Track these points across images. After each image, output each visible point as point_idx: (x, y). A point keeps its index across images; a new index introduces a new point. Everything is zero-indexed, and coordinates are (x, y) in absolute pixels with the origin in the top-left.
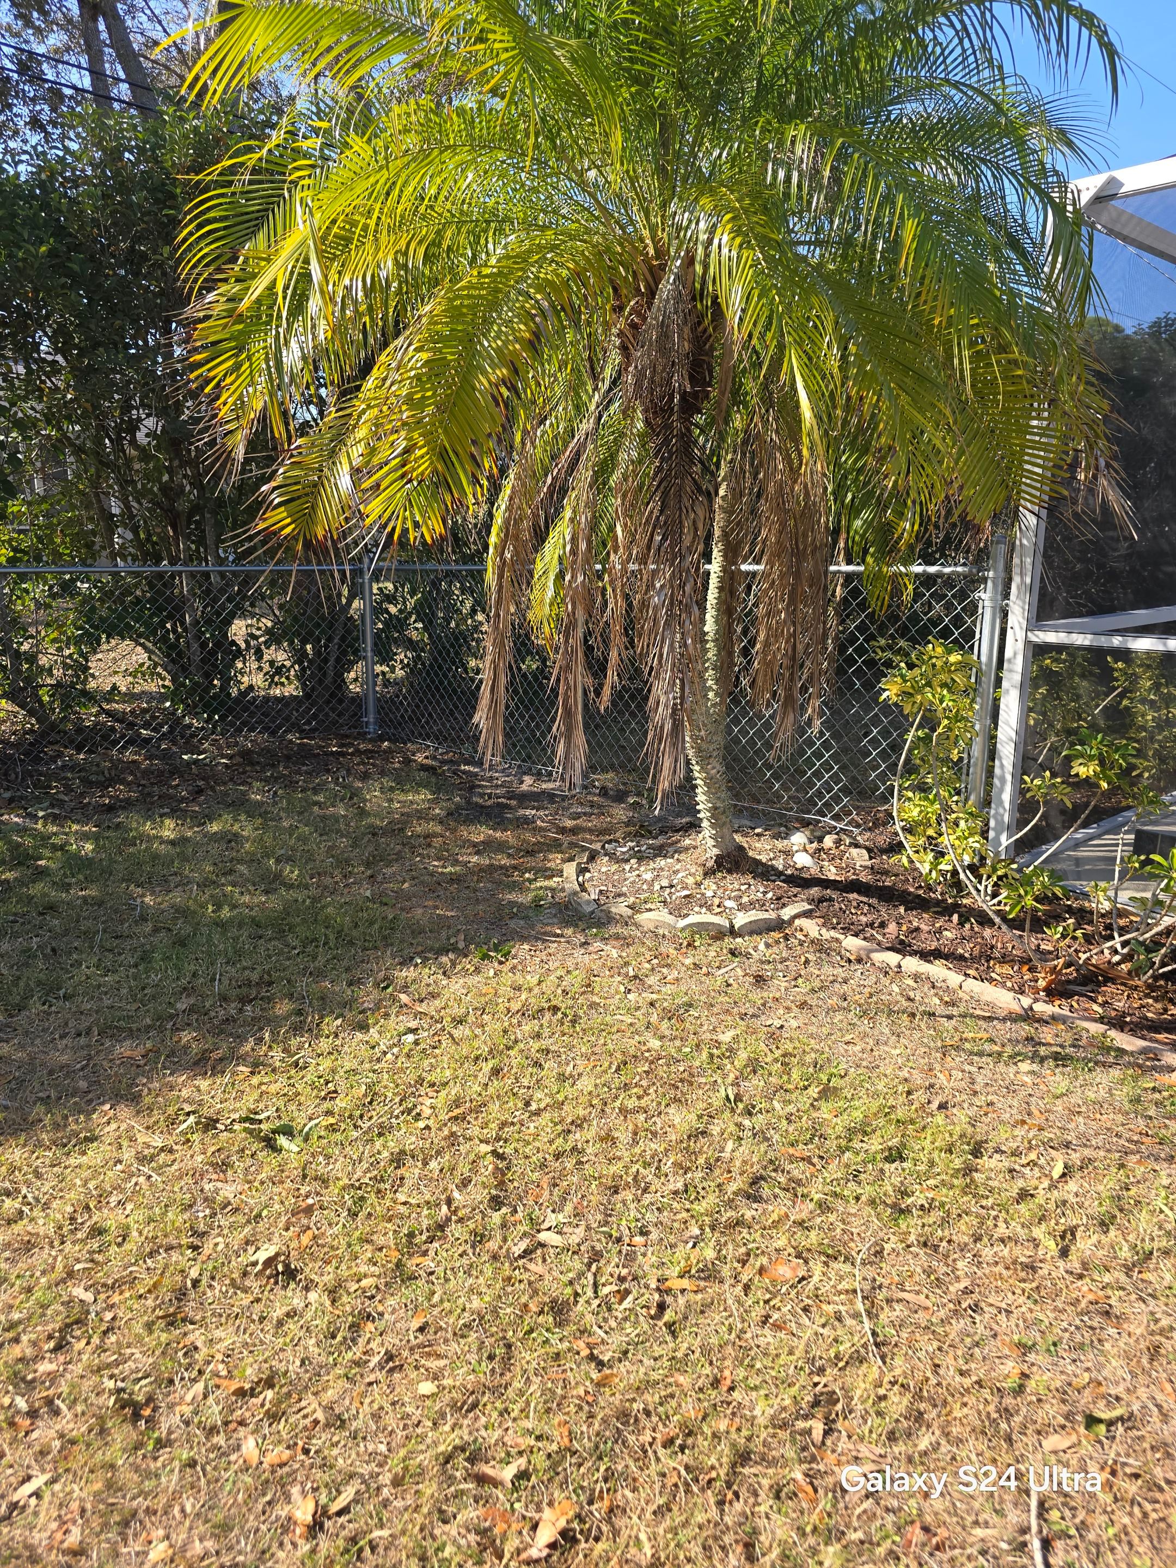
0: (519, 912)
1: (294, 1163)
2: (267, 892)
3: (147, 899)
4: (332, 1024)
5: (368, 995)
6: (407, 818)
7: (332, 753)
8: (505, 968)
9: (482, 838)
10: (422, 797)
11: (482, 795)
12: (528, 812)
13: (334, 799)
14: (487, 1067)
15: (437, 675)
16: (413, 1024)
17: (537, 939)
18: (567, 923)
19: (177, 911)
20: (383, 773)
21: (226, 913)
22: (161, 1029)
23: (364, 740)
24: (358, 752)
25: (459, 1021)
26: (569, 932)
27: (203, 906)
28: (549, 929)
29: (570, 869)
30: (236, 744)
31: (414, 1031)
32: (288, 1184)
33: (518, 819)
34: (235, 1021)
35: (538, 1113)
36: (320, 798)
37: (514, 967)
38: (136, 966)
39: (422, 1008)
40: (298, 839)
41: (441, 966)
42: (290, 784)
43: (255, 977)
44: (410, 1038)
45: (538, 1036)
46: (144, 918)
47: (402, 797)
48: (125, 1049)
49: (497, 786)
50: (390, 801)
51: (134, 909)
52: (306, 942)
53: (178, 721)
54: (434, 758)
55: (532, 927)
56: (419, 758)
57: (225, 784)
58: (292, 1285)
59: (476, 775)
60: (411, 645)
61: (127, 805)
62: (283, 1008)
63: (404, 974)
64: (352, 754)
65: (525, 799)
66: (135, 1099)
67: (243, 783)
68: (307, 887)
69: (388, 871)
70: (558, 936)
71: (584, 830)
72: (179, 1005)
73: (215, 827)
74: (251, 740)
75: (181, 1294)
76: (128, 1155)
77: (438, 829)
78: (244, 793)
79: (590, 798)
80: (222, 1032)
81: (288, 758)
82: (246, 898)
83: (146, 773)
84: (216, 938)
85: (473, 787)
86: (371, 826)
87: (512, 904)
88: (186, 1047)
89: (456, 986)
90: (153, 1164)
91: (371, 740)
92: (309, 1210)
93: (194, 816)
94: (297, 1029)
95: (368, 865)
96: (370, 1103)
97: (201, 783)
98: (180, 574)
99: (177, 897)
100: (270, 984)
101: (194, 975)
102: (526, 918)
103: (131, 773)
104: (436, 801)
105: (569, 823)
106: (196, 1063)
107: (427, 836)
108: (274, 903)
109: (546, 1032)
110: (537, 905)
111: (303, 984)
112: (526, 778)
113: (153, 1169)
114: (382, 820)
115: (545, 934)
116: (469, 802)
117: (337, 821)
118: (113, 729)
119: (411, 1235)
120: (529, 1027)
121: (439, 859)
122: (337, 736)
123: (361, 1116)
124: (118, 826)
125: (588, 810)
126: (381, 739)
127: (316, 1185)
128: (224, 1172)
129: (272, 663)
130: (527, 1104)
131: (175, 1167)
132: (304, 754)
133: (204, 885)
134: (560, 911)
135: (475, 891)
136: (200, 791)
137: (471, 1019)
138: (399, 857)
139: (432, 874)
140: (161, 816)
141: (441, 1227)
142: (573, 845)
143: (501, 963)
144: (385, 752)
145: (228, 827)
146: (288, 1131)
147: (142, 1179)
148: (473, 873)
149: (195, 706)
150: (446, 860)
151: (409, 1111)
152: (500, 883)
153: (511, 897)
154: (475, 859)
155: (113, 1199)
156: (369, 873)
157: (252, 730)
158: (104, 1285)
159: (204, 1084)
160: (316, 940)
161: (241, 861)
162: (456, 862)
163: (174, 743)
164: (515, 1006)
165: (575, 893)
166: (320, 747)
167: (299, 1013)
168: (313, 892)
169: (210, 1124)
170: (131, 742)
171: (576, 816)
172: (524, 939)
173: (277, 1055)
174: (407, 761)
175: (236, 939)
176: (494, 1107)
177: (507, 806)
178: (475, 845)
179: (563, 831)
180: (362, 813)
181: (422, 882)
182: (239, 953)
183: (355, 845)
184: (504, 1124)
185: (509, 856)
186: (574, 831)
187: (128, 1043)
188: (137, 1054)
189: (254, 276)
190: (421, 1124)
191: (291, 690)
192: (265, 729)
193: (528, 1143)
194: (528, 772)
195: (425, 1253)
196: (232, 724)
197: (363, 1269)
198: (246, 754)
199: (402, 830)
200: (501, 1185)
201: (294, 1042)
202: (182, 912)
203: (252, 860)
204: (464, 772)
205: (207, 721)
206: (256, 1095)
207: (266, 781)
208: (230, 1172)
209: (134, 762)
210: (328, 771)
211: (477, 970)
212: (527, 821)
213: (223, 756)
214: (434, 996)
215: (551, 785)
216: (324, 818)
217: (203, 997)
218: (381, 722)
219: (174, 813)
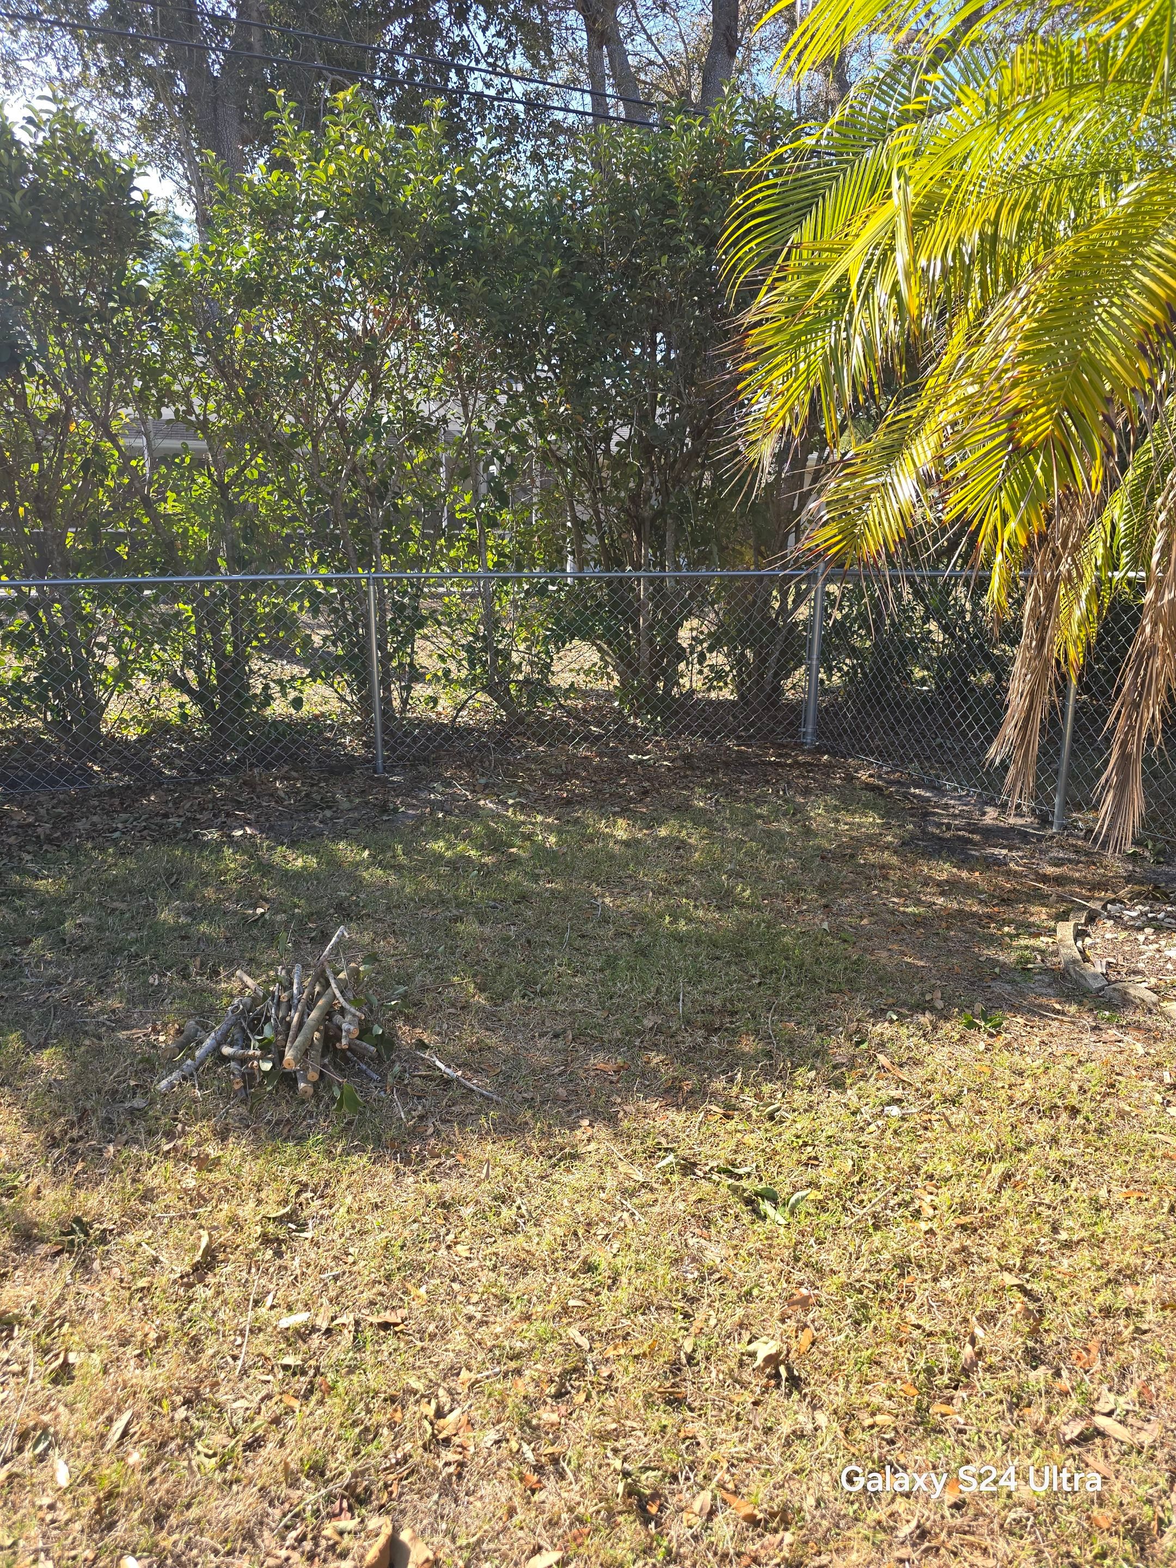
0: (1003, 973)
1: (785, 1238)
2: (719, 908)
3: (607, 900)
4: (805, 1075)
5: (841, 1049)
6: (858, 844)
7: (770, 763)
8: (999, 1042)
9: (945, 876)
10: (870, 821)
11: (939, 825)
12: (996, 851)
13: (776, 813)
14: (998, 1169)
15: (879, 685)
16: (897, 1094)
17: (1034, 1013)
18: (1068, 997)
19: (635, 917)
20: (825, 789)
21: (682, 926)
22: (630, 1045)
23: (803, 752)
24: (797, 764)
25: (953, 1101)
26: (1073, 1009)
27: (661, 916)
28: (1044, 1001)
29: (1065, 930)
30: (678, 747)
31: (897, 1101)
32: (778, 1265)
33: (986, 858)
34: (701, 1050)
35: (1068, 1245)
36: (763, 810)
37: (1008, 1045)
38: (601, 970)
39: (904, 1074)
40: (746, 854)
41: (919, 1027)
42: (731, 794)
43: (718, 1003)
44: (895, 1111)
45: (1054, 1141)
46: (605, 920)
47: (849, 819)
48: (597, 1061)
49: (955, 816)
50: (837, 821)
51: (596, 908)
52: (767, 972)
53: (624, 719)
54: (880, 777)
55: (1022, 995)
56: (863, 775)
57: (669, 787)
58: (796, 1396)
59: (928, 800)
60: (854, 652)
61: (582, 800)
62: (748, 1045)
63: (879, 1028)
64: (790, 766)
65: (993, 834)
66: (612, 1120)
67: (686, 787)
68: (759, 909)
69: (845, 902)
70: (1058, 1012)
71: (1073, 881)
72: (645, 1022)
73: (663, 832)
74: (690, 744)
75: (675, 1368)
76: (611, 1183)
77: (895, 860)
78: (687, 799)
79: (1072, 841)
80: (689, 1060)
81: (727, 764)
82: (700, 913)
83: (598, 769)
84: (675, 951)
85: (927, 814)
86: (819, 848)
87: (994, 963)
88: (656, 1070)
89: (940, 1056)
90: (635, 1200)
91: (809, 752)
92: (804, 1303)
93: (643, 817)
94: (769, 1074)
95: (821, 891)
96: (860, 1183)
97: (646, 784)
98: (638, 579)
99: (632, 901)
100: (733, 1014)
101: (658, 991)
102: (1012, 982)
103: (585, 769)
104: (887, 826)
105: (1050, 870)
106: (667, 1091)
107: (882, 867)
108: (728, 921)
109: (1065, 1139)
110: (1023, 968)
111: (769, 1020)
112: (988, 809)
113: (637, 1207)
114: (830, 841)
115: (1040, 1006)
116: (924, 832)
117: (782, 838)
118: (568, 725)
119: (929, 1371)
120: (1042, 1127)
121: (899, 895)
122: (774, 745)
123: (851, 1199)
124: (577, 821)
125: (1072, 856)
126: (819, 751)
127: (809, 1274)
128: (707, 1228)
129: (711, 667)
130: (1055, 1230)
131: (657, 1209)
132: (743, 762)
133: (661, 892)
134: (1055, 980)
135: (946, 940)
136: (646, 793)
137: (966, 1099)
138: (854, 887)
139: (893, 913)
140: (614, 814)
141: (966, 1372)
142: (1061, 899)
143: (991, 1035)
144: (825, 766)
145: (675, 834)
146: (772, 1198)
147: (626, 1215)
148: (940, 918)
149: (640, 708)
150: (906, 897)
151: (904, 1204)
152: (973, 934)
153: (990, 952)
154: (940, 901)
155: (601, 1231)
156: (823, 901)
157: (693, 734)
158: (599, 1333)
159: (679, 1118)
160: (776, 971)
161: (690, 871)
162: (919, 902)
163: (621, 742)
164: (1020, 1097)
165: (1075, 962)
166: (758, 756)
167: (769, 1055)
168: (767, 915)
169: (688, 1167)
170: (585, 739)
171: (1058, 863)
172: (1016, 1009)
173: (749, 1100)
174: (850, 778)
175: (696, 957)
176: (1012, 1224)
177: (969, 841)
178: (939, 884)
179: (1044, 879)
180: (808, 832)
181: (884, 921)
182: (700, 973)
183: (804, 868)
184: (1028, 1251)
185: (981, 902)
186: (1059, 881)
187: (601, 1055)
188: (610, 1067)
189: (824, 268)
190: (924, 1226)
191: (727, 694)
192: (706, 733)
193: (1063, 1285)
194: (991, 802)
195: (949, 1401)
196: (674, 727)
197: (877, 1400)
198: (686, 758)
199: (852, 856)
200: (1034, 1332)
201: (766, 1088)
202: (640, 919)
203: (702, 873)
204: (915, 796)
205: (650, 722)
206: (732, 1144)
207: (707, 787)
208: (713, 1231)
209: (586, 757)
210: (767, 782)
211: (963, 1040)
212: (1000, 863)
213: (666, 759)
214: (917, 1063)
215: (1020, 821)
216: (769, 834)
217: (669, 1017)
218: (819, 734)
219: (623, 813)
